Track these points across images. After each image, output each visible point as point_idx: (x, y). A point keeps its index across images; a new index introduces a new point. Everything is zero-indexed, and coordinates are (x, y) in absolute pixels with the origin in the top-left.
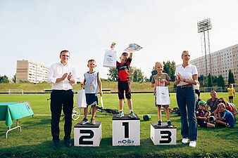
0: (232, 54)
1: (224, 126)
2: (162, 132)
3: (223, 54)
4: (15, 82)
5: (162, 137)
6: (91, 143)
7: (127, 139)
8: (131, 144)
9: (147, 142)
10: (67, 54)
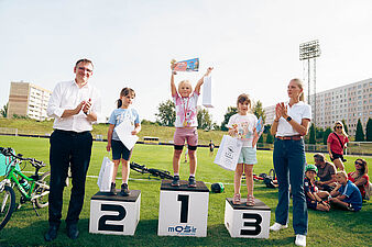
0: (347, 98)
1: (344, 209)
2: (246, 216)
3: (335, 96)
4: (5, 116)
5: (246, 224)
6: (120, 228)
7: (184, 225)
8: (190, 234)
9: (218, 231)
10: (89, 66)
